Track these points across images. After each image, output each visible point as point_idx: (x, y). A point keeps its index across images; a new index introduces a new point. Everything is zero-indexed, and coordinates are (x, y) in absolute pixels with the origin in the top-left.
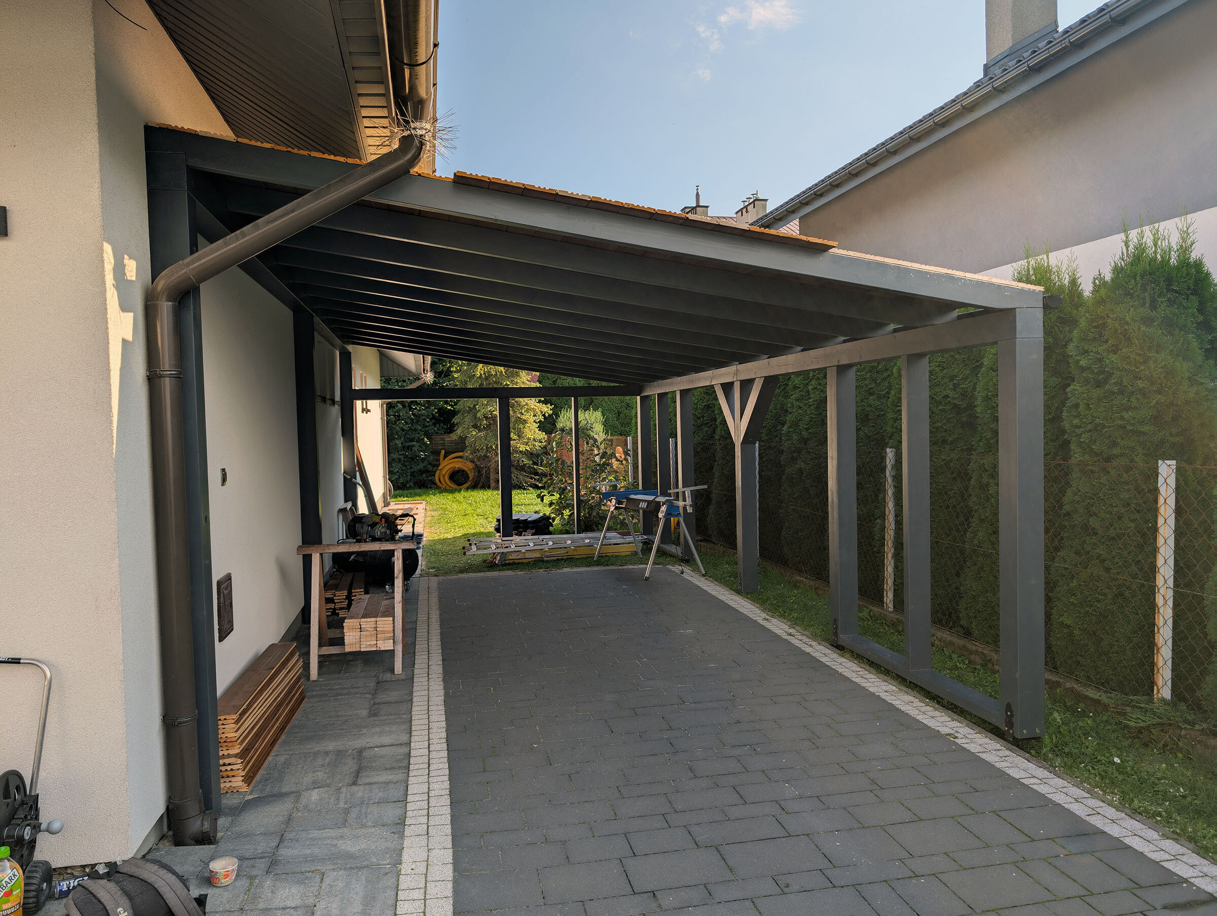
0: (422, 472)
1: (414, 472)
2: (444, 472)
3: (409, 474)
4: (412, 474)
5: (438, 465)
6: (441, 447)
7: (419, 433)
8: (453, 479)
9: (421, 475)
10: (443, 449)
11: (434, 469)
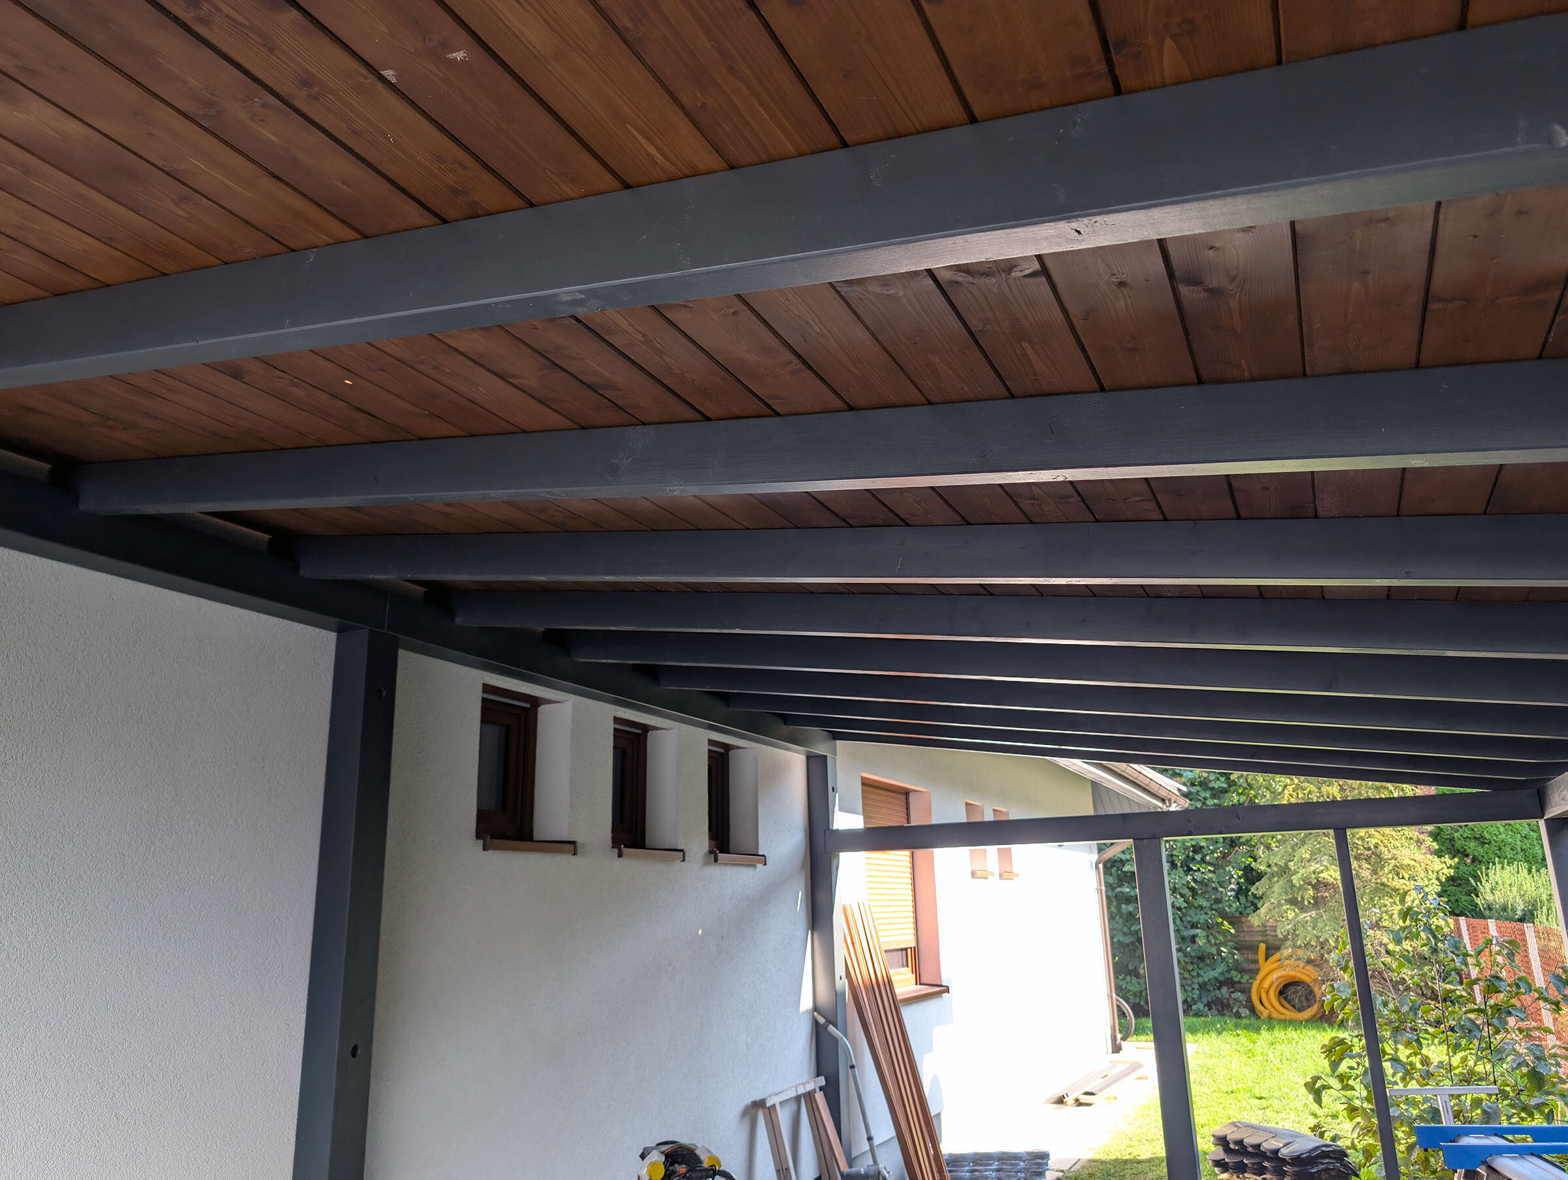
0: (1220, 984)
2: (1266, 985)
5: (1257, 971)
6: (1260, 938)
8: (1286, 998)
9: (1219, 988)
10: (1262, 941)
11: (1246, 977)
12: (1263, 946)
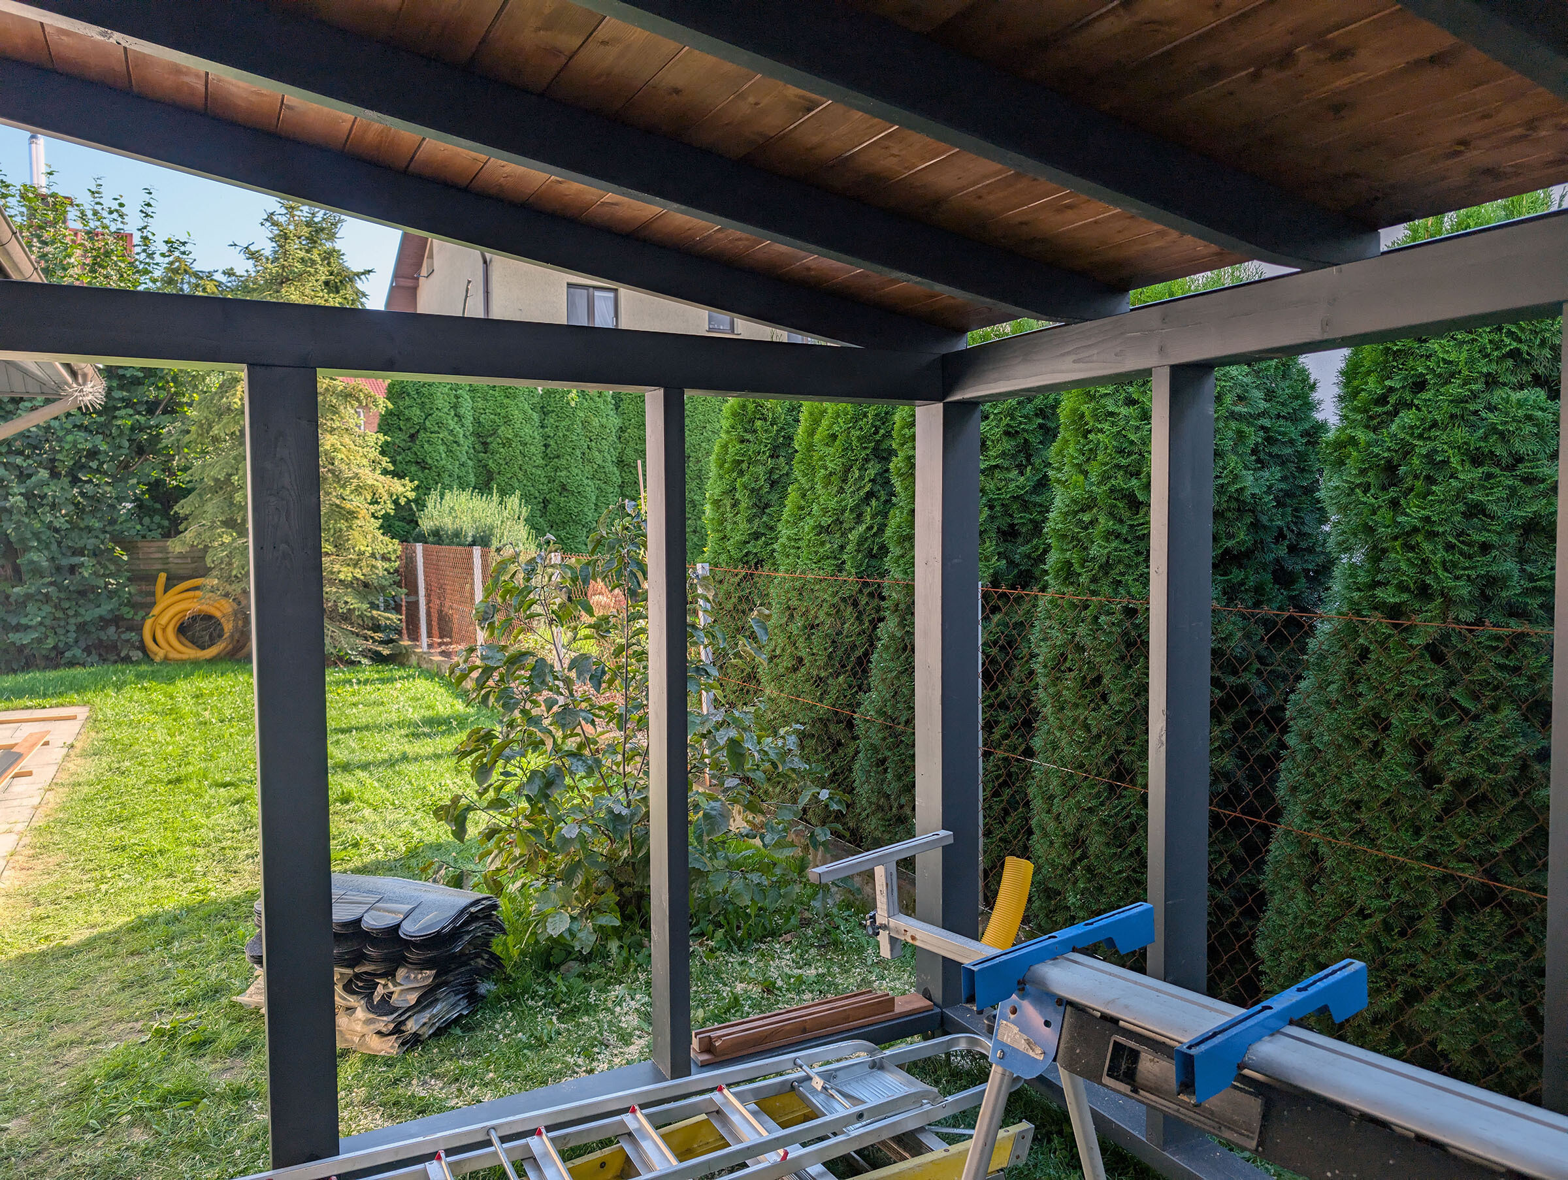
0: (104, 622)
1: (85, 623)
2: (164, 620)
3: (72, 628)
4: (82, 628)
5: (151, 605)
6: (159, 567)
7: (97, 537)
8: (187, 635)
9: (104, 629)
10: (161, 570)
11: (138, 612)
12: (163, 577)
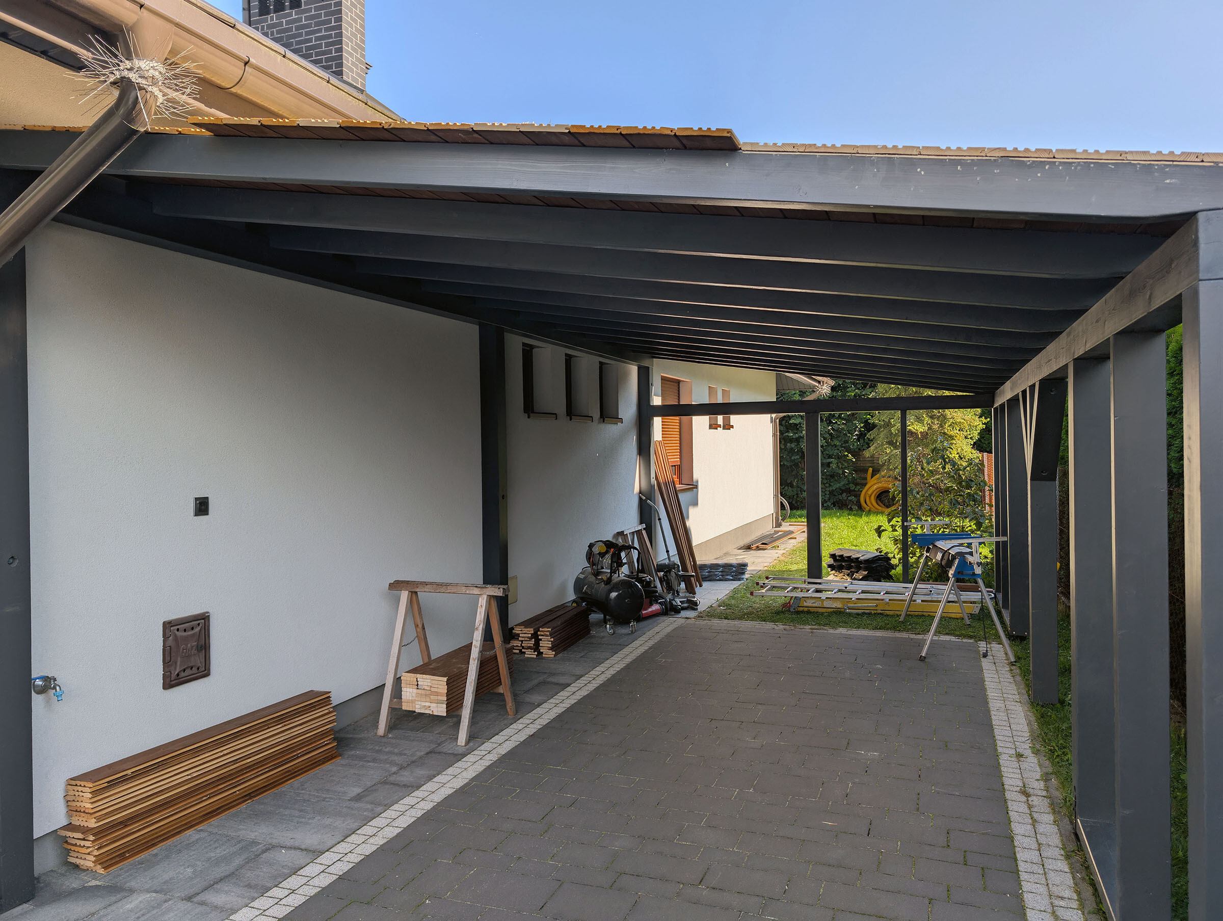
0: (842, 491)
2: (870, 493)
3: (828, 493)
4: (831, 493)
5: (865, 485)
6: (869, 465)
7: (838, 449)
8: (880, 500)
9: (841, 494)
10: (871, 467)
11: (858, 487)
12: (871, 469)
